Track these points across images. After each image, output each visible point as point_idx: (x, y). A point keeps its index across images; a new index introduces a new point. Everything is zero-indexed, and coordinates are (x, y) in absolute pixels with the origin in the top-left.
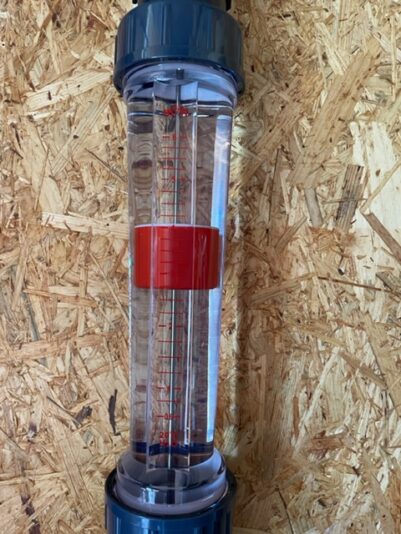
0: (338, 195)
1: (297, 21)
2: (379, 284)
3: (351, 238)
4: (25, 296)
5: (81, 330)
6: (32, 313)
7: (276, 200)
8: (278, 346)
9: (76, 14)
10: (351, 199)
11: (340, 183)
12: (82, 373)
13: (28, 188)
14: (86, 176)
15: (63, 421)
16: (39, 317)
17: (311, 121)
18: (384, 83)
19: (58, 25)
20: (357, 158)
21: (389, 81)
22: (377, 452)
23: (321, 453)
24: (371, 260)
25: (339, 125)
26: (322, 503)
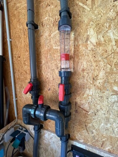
0: (86, 39)
1: (80, 17)
2: (91, 50)
3: (87, 44)
4: (52, 56)
5: (57, 59)
7: (78, 41)
8: (78, 59)
10: (88, 39)
11: (86, 37)
12: (57, 64)
15: (56, 69)
16: (53, 58)
17: (82, 30)
19: (54, 26)
20: (88, 34)
21: (93, 22)
22: (90, 71)
23: (83, 71)
24: (90, 47)
25: (86, 30)
26: (83, 77)
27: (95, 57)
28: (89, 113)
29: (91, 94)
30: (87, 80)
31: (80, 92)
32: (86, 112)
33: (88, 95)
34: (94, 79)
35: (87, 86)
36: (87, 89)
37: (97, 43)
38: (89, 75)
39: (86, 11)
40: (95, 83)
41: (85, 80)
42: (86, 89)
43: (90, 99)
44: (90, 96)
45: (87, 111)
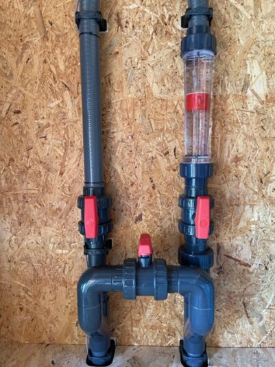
0: (243, 84)
1: (230, 29)
2: (255, 111)
3: (246, 97)
4: (149, 119)
5: (165, 129)
6: (151, 125)
7: (223, 86)
8: (224, 131)
9: (161, 30)
10: (246, 85)
11: (243, 80)
12: (166, 141)
13: (148, 86)
14: (166, 81)
15: (161, 155)
16: (153, 125)
17: (234, 61)
18: (257, 47)
19: (156, 34)
20: (249, 72)
21: (259, 46)
22: (253, 161)
23: (236, 162)
24: (252, 103)
25: (243, 62)
26: (236, 176)
27: (262, 127)
28: (251, 270)
29: (256, 219)
30: (245, 184)
31: (229, 216)
32: (245, 268)
33: (249, 223)
34: (262, 182)
35: (247, 198)
36: (247, 207)
37: (267, 96)
38: (250, 172)
39: (243, 19)
40: (264, 191)
41: (241, 185)
42: (244, 206)
43: (254, 233)
44: (254, 224)
45: (247, 265)
